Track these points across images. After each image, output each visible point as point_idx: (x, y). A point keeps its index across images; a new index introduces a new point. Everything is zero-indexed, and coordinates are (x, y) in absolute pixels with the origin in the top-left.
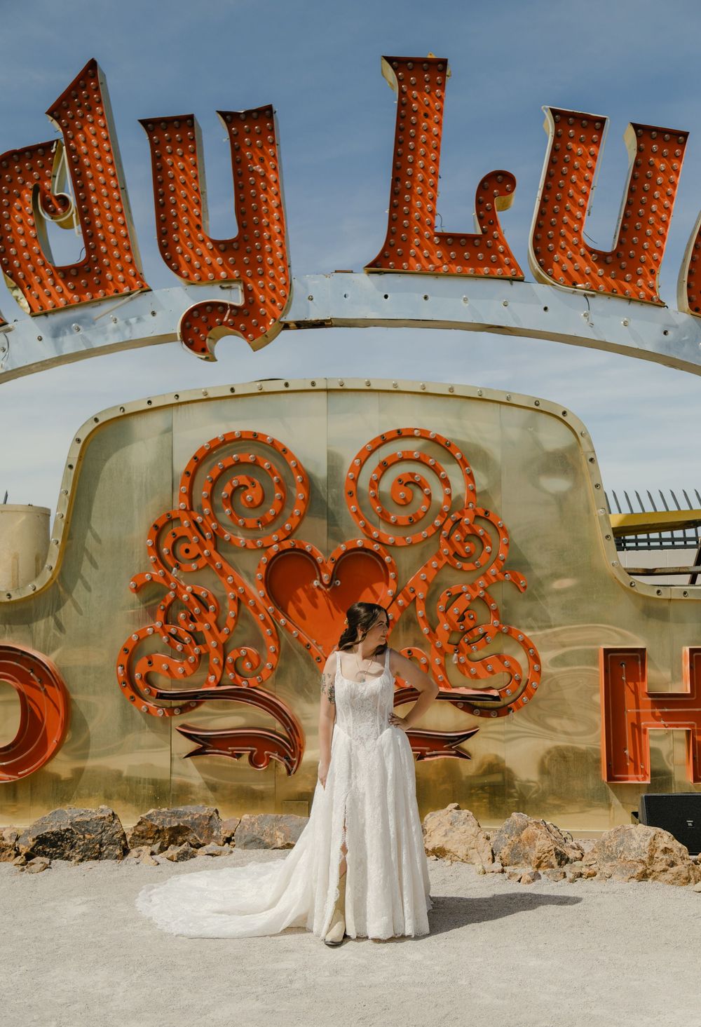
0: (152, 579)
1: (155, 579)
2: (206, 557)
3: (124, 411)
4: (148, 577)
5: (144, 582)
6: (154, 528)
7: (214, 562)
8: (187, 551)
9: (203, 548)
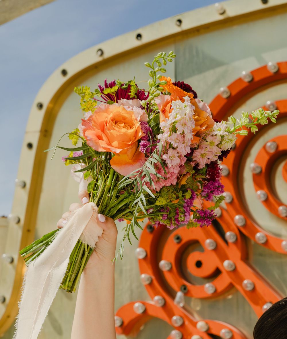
0: (145, 312)
1: (150, 312)
2: (228, 272)
3: (102, 53)
4: (138, 308)
5: (133, 317)
6: (148, 231)
7: (241, 280)
8: (199, 264)
9: (223, 257)
